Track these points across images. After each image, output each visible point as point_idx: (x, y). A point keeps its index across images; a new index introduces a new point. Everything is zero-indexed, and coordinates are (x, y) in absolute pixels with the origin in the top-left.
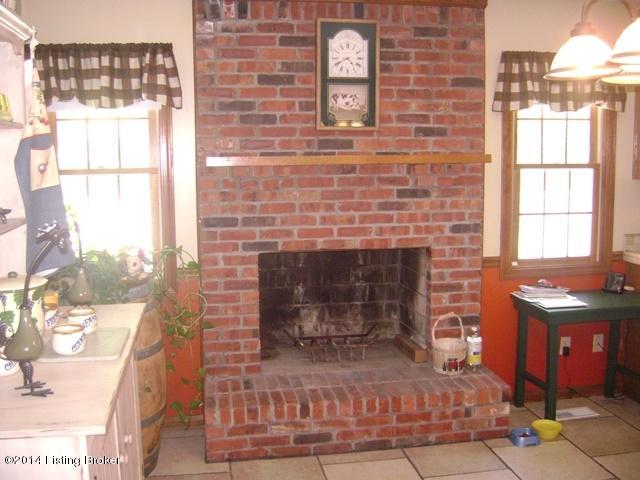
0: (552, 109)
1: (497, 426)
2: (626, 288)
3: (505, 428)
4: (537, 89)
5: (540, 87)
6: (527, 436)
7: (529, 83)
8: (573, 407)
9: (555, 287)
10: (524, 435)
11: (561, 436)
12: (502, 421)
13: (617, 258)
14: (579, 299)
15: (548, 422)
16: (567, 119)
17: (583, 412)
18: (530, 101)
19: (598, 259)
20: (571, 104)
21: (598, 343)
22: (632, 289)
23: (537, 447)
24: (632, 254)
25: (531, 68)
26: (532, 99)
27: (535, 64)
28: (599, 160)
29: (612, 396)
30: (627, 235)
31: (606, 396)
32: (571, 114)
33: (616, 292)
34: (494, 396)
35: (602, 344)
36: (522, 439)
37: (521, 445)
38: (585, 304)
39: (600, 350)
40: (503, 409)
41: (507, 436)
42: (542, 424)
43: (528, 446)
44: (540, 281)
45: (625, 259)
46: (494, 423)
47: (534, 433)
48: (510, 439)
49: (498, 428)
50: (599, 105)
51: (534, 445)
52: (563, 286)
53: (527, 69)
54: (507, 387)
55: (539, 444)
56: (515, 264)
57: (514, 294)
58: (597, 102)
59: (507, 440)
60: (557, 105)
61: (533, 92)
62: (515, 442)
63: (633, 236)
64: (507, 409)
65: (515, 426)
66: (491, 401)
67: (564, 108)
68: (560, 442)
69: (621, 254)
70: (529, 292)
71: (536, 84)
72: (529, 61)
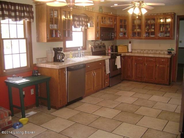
0: (12, 21)
1: (8, 124)
2: (39, 74)
3: (11, 124)
4: (7, 14)
5: (8, 13)
6: (19, 125)
7: (5, 11)
8: (29, 112)
9: (18, 77)
10: (17, 125)
11: (28, 122)
12: (9, 122)
13: (35, 66)
14: (26, 79)
15: (24, 119)
16: (16, 24)
17: (32, 113)
18: (5, 17)
19: (29, 67)
20: (18, 19)
21: (32, 92)
22: (40, 74)
23: (22, 128)
24: (40, 64)
25: (5, 6)
26: (6, 17)
27: (6, 5)
28: (27, 37)
29: (39, 106)
30: (37, 59)
31: (37, 106)
32: (18, 22)
33: (36, 76)
34: (6, 115)
35: (33, 92)
36: (17, 126)
37: (17, 128)
38: (29, 80)
39: (33, 93)
40: (9, 119)
41: (12, 127)
42: (22, 120)
43: (19, 128)
44: (13, 75)
45: (37, 66)
46: (7, 124)
47: (20, 123)
48: (13, 127)
49: (9, 125)
50: (26, 20)
51: (21, 127)
52: (21, 76)
53: (4, 7)
54: (10, 111)
55: (23, 126)
56: (5, 71)
57: (6, 81)
58: (26, 19)
59: (12, 128)
60: (14, 19)
61: (6, 14)
62: (15, 128)
63: (38, 59)
64: (10, 118)
65: (14, 123)
66: (5, 117)
67: (16, 20)
68: (29, 124)
69: (35, 64)
70: (11, 79)
71: (7, 12)
72: (4, 4)
